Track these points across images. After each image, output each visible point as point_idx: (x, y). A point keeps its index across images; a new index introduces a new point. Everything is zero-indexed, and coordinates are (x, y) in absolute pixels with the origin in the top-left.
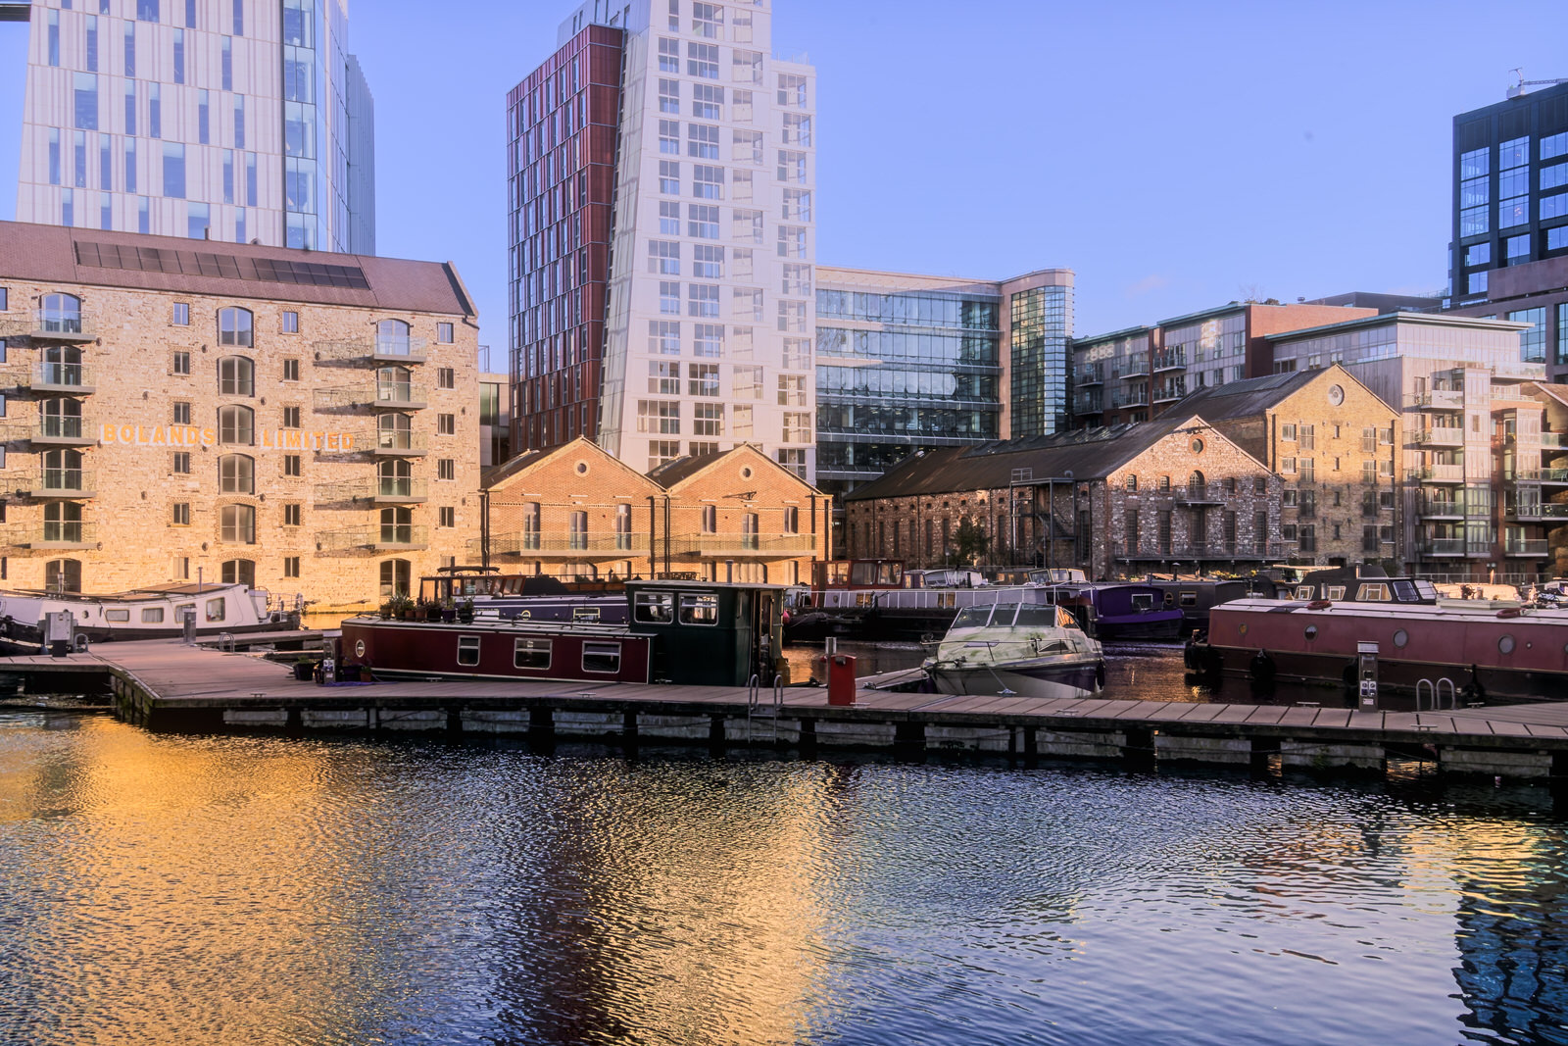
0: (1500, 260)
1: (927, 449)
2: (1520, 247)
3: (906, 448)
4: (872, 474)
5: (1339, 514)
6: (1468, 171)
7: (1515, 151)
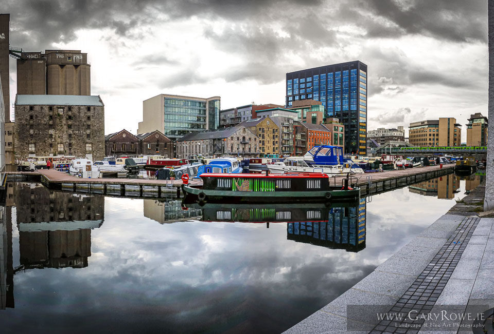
0: (294, 100)
1: (192, 131)
2: (297, 98)
3: (188, 131)
4: (181, 137)
5: (269, 145)
6: (289, 84)
7: (296, 80)
